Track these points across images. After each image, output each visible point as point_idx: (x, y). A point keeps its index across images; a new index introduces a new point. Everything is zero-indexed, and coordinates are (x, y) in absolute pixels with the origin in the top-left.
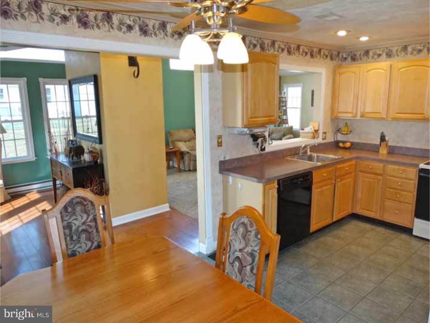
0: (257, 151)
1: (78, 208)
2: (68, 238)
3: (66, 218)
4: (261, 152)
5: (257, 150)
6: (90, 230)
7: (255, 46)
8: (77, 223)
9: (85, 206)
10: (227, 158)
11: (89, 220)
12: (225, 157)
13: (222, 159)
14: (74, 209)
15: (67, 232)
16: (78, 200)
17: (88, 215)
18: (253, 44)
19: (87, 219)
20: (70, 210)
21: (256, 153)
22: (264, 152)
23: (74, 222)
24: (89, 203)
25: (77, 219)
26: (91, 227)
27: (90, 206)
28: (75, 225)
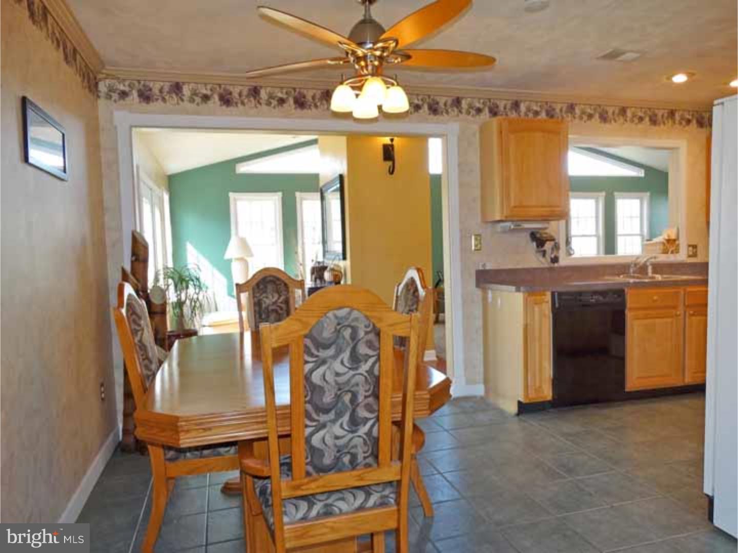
0: (544, 263)
1: (270, 287)
2: (257, 316)
3: (258, 295)
4: (552, 265)
5: (543, 260)
6: (280, 312)
7: (537, 113)
8: (268, 301)
9: (277, 285)
10: (488, 267)
11: (280, 301)
12: (484, 265)
13: (481, 268)
14: (266, 287)
15: (257, 309)
16: (271, 278)
17: (280, 296)
18: (532, 112)
19: (279, 299)
20: (261, 287)
21: (542, 266)
22: (556, 265)
23: (265, 299)
24: (283, 285)
25: (267, 298)
26: (281, 309)
27: (282, 287)
28: (265, 303)
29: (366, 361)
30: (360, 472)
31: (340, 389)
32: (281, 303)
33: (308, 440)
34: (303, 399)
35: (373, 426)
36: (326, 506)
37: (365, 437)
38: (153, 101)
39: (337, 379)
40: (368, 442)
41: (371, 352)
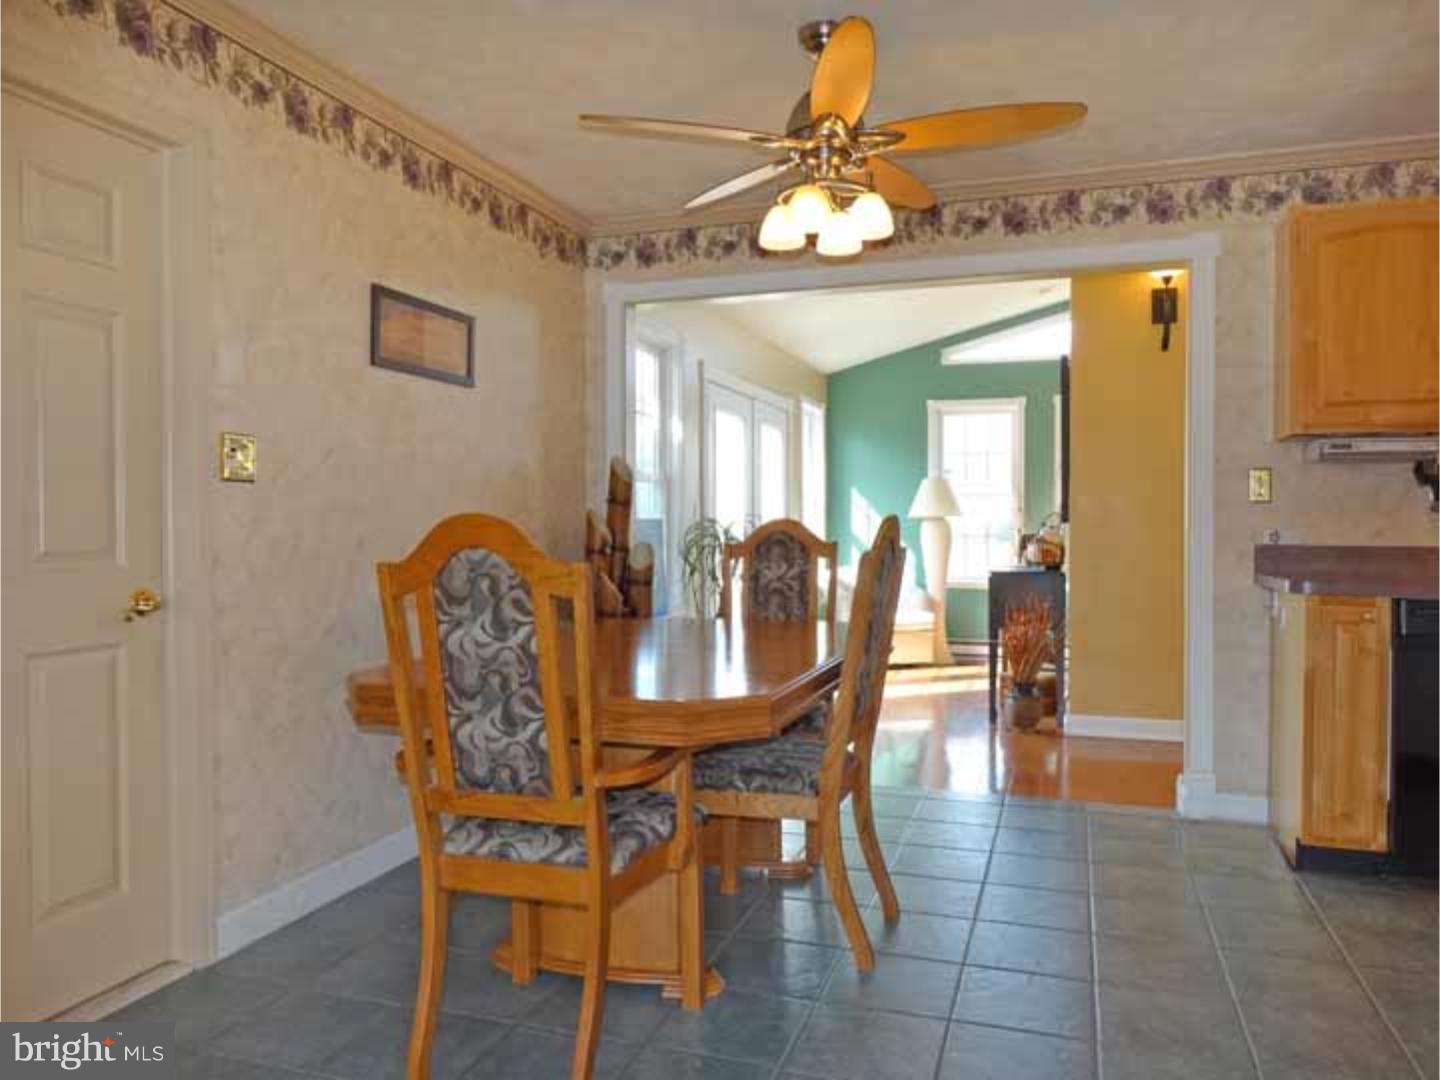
3: (757, 563)
8: (769, 575)
9: (789, 548)
11: (790, 575)
14: (769, 550)
16: (784, 537)
19: (788, 571)
23: (766, 571)
24: (800, 548)
25: (768, 568)
26: (791, 588)
27: (797, 553)
28: (765, 576)
29: (516, 631)
30: (527, 799)
31: (483, 667)
32: (792, 578)
33: (452, 736)
34: (439, 677)
35: (539, 731)
36: (504, 844)
37: (527, 745)
38: (655, 261)
39: (480, 651)
40: (533, 754)
41: (520, 618)
